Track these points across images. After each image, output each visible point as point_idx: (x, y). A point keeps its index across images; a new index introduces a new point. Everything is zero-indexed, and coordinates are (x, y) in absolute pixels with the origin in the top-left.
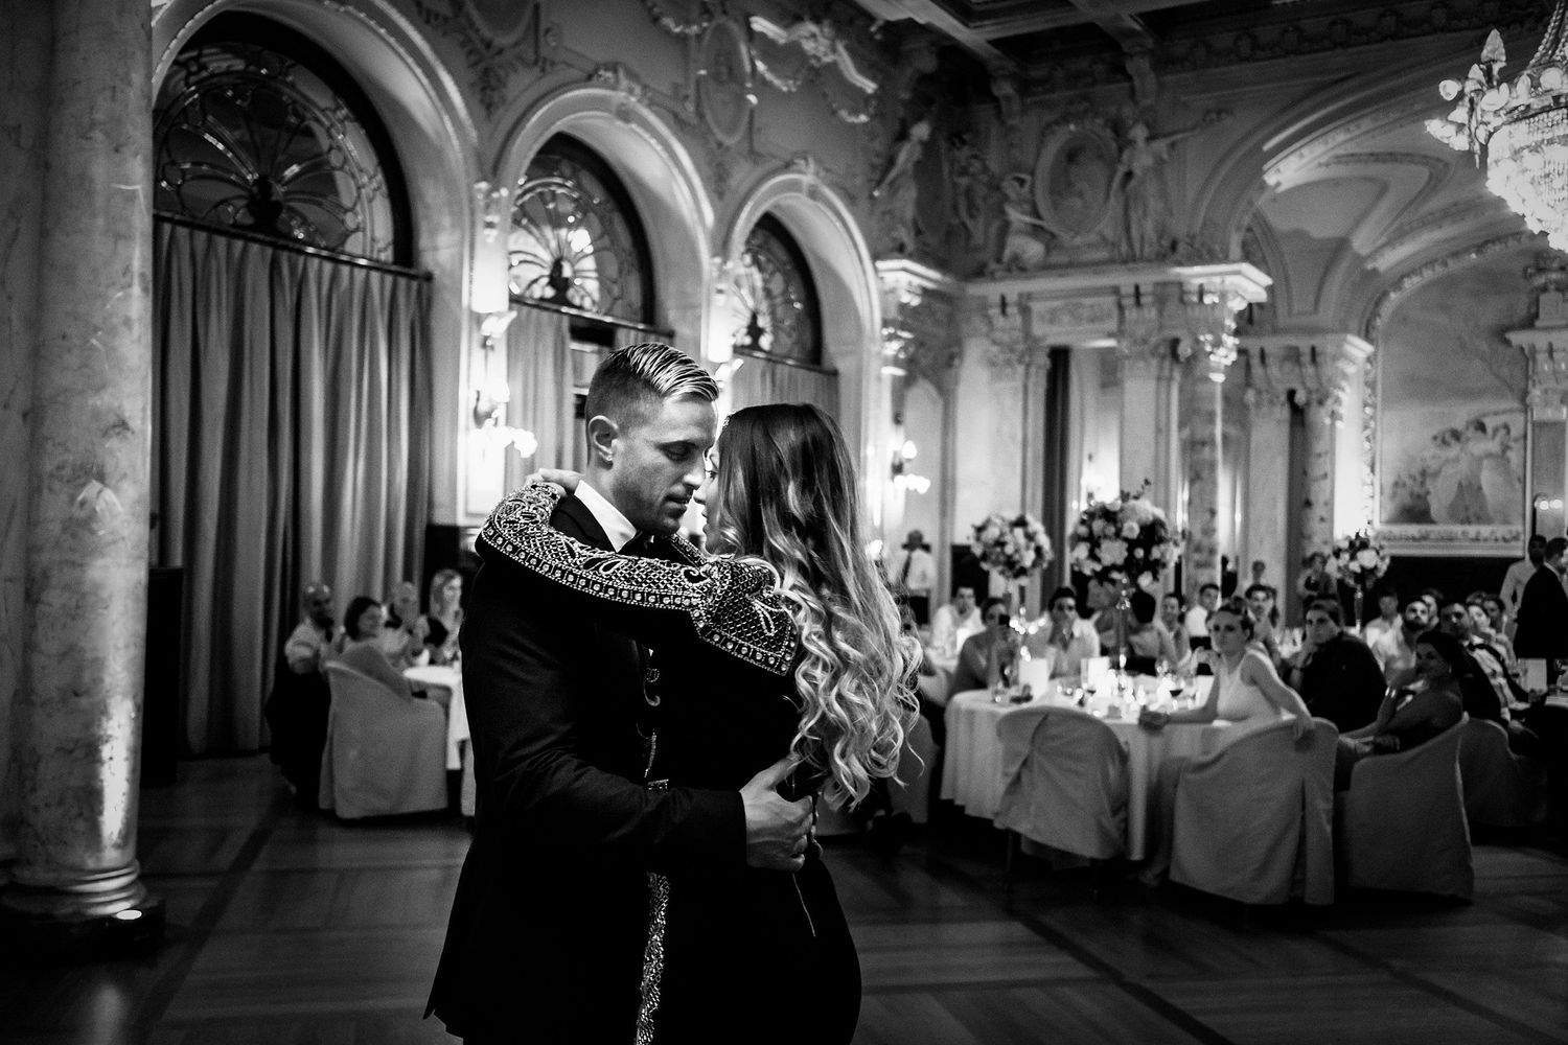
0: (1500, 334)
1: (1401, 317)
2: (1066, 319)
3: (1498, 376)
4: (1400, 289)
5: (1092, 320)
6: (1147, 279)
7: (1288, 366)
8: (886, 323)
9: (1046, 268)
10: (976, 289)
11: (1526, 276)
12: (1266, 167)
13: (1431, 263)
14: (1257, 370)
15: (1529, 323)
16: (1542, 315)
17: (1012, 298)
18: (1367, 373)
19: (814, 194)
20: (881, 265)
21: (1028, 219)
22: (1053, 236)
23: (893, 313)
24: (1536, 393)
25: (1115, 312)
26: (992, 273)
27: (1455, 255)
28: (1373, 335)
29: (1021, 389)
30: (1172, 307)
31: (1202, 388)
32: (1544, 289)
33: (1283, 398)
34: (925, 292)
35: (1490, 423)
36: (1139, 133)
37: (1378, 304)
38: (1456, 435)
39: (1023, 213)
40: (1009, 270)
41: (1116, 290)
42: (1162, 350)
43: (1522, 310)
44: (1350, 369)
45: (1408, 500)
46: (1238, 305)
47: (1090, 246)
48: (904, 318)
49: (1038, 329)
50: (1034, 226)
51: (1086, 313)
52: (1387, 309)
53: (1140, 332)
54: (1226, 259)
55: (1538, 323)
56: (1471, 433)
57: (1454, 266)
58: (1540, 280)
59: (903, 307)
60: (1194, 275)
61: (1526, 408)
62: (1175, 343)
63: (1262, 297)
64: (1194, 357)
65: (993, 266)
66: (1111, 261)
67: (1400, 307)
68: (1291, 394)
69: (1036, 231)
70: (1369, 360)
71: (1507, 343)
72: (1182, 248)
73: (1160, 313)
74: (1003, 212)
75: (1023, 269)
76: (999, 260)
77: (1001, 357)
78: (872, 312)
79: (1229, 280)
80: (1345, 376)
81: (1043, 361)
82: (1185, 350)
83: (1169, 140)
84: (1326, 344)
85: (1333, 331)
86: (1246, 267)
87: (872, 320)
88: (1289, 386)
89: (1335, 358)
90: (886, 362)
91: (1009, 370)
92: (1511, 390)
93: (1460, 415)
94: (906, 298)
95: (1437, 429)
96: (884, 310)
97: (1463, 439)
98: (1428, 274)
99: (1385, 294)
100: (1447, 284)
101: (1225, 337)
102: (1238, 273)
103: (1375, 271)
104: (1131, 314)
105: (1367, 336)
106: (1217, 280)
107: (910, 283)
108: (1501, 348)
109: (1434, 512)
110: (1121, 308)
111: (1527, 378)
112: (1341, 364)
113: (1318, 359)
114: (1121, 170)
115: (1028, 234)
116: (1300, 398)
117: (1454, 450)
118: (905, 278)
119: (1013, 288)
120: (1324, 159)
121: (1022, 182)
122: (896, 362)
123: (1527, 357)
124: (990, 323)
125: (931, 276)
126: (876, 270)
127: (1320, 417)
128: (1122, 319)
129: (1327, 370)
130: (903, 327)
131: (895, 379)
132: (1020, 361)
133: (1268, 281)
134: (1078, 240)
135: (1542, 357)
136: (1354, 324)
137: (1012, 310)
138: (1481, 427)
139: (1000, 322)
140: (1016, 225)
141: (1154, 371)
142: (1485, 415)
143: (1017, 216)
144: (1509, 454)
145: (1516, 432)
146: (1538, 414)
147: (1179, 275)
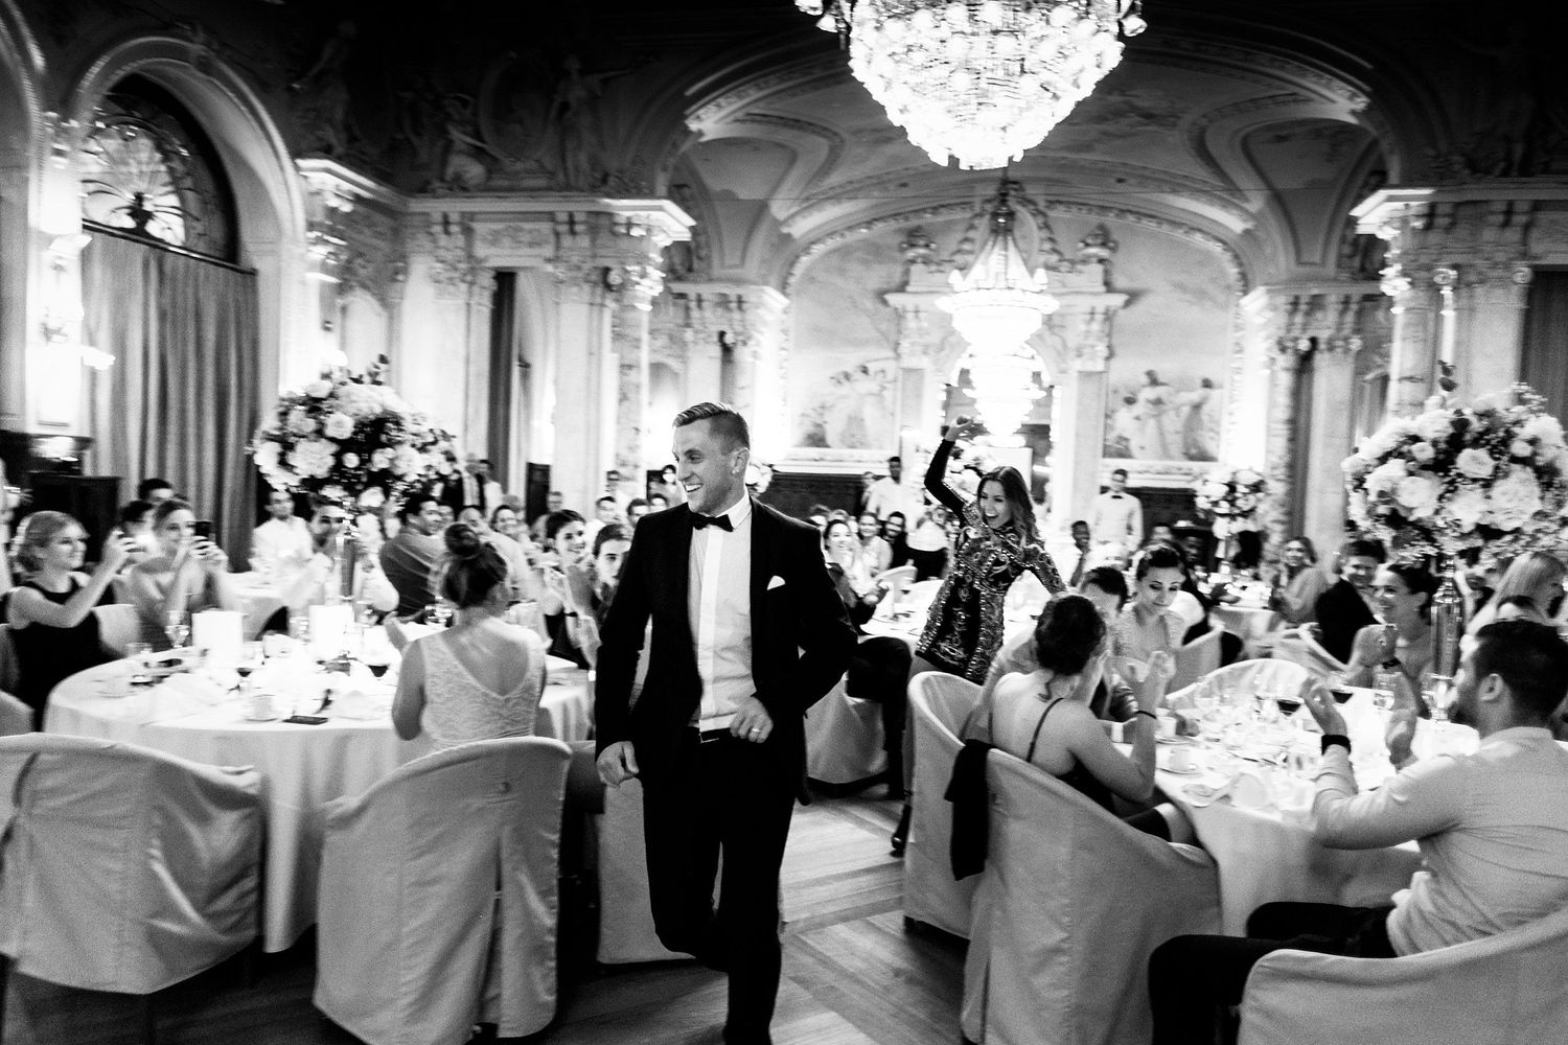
0: (881, 296)
1: (810, 278)
2: (506, 241)
3: (879, 330)
4: (808, 253)
5: (531, 245)
6: (580, 207)
7: (720, 311)
8: (311, 226)
9: (486, 189)
10: (417, 205)
11: (902, 250)
12: (688, 112)
13: (831, 234)
14: (695, 313)
15: (901, 288)
16: (912, 283)
17: (454, 217)
18: (783, 322)
19: (205, 67)
20: (301, 162)
21: (469, 140)
22: (495, 160)
23: (319, 217)
24: (905, 345)
25: (552, 239)
26: (433, 191)
27: (850, 228)
28: (788, 291)
29: (464, 307)
30: (604, 238)
31: (629, 315)
32: (913, 262)
33: (715, 338)
34: (358, 199)
35: (872, 367)
36: (573, 64)
37: (792, 264)
38: (847, 376)
39: (465, 133)
40: (451, 189)
41: (551, 216)
42: (594, 277)
43: (897, 279)
44: (769, 318)
45: (811, 429)
46: (663, 241)
47: (530, 172)
48: (332, 224)
49: (481, 250)
50: (476, 147)
51: (525, 238)
52: (799, 270)
53: (575, 259)
54: (652, 195)
55: (909, 289)
56: (859, 375)
57: (851, 237)
58: (911, 254)
59: (333, 211)
60: (624, 207)
61: (898, 357)
62: (607, 270)
63: (686, 236)
64: (622, 287)
65: (436, 184)
66: (549, 189)
67: (809, 269)
68: (722, 334)
69: (478, 154)
70: (785, 312)
71: (885, 302)
72: (612, 181)
73: (593, 241)
74: (446, 132)
75: (465, 189)
76: (442, 180)
77: (445, 275)
78: (292, 213)
79: (655, 215)
80: (765, 323)
81: (487, 281)
82: (615, 278)
83: (601, 76)
84: (750, 293)
85: (755, 283)
86: (668, 204)
87: (293, 220)
88: (722, 328)
89: (757, 307)
90: (312, 267)
91: (452, 289)
92: (888, 341)
93: (851, 360)
94: (334, 202)
95: (833, 371)
96: (309, 212)
97: (853, 378)
98: (831, 243)
99: (798, 257)
100: (844, 252)
101: (650, 269)
102: (660, 209)
103: (789, 236)
104: (567, 241)
105: (783, 287)
106: (643, 214)
107: (337, 186)
108: (880, 307)
109: (830, 439)
110: (557, 235)
111: (899, 332)
112: (761, 311)
113: (745, 306)
114: (558, 100)
115: (469, 155)
116: (729, 339)
117: (846, 388)
118: (332, 180)
119: (455, 207)
120: (740, 115)
121: (465, 104)
122: (324, 268)
123: (899, 315)
124: (435, 241)
125: (365, 185)
126: (297, 168)
127: (742, 355)
128: (558, 247)
129: (750, 316)
130: (332, 231)
131: (323, 285)
132: (463, 281)
133: (692, 222)
134: (519, 166)
135: (910, 316)
136: (773, 279)
137: (454, 229)
138: (865, 371)
139: (443, 240)
140: (458, 145)
141: (587, 298)
142: (868, 361)
143: (460, 138)
144: (886, 393)
145: (890, 376)
146: (907, 362)
147: (608, 205)
